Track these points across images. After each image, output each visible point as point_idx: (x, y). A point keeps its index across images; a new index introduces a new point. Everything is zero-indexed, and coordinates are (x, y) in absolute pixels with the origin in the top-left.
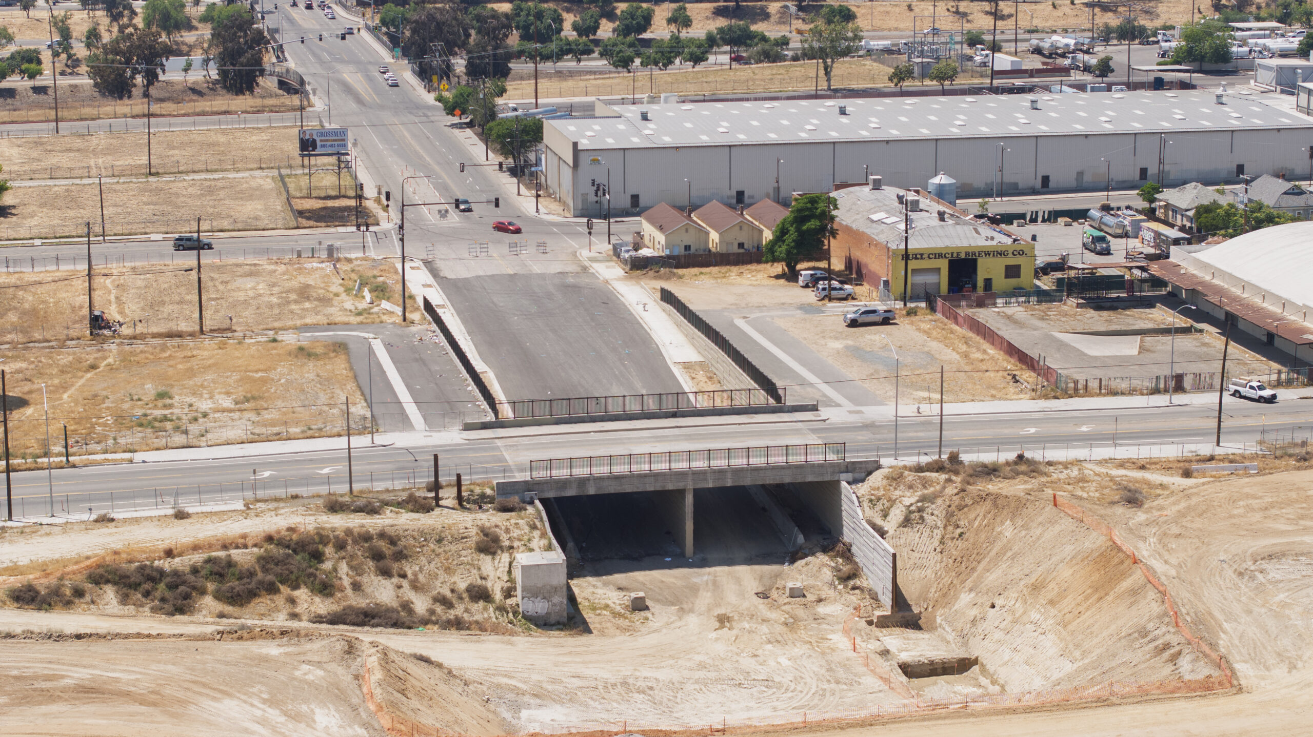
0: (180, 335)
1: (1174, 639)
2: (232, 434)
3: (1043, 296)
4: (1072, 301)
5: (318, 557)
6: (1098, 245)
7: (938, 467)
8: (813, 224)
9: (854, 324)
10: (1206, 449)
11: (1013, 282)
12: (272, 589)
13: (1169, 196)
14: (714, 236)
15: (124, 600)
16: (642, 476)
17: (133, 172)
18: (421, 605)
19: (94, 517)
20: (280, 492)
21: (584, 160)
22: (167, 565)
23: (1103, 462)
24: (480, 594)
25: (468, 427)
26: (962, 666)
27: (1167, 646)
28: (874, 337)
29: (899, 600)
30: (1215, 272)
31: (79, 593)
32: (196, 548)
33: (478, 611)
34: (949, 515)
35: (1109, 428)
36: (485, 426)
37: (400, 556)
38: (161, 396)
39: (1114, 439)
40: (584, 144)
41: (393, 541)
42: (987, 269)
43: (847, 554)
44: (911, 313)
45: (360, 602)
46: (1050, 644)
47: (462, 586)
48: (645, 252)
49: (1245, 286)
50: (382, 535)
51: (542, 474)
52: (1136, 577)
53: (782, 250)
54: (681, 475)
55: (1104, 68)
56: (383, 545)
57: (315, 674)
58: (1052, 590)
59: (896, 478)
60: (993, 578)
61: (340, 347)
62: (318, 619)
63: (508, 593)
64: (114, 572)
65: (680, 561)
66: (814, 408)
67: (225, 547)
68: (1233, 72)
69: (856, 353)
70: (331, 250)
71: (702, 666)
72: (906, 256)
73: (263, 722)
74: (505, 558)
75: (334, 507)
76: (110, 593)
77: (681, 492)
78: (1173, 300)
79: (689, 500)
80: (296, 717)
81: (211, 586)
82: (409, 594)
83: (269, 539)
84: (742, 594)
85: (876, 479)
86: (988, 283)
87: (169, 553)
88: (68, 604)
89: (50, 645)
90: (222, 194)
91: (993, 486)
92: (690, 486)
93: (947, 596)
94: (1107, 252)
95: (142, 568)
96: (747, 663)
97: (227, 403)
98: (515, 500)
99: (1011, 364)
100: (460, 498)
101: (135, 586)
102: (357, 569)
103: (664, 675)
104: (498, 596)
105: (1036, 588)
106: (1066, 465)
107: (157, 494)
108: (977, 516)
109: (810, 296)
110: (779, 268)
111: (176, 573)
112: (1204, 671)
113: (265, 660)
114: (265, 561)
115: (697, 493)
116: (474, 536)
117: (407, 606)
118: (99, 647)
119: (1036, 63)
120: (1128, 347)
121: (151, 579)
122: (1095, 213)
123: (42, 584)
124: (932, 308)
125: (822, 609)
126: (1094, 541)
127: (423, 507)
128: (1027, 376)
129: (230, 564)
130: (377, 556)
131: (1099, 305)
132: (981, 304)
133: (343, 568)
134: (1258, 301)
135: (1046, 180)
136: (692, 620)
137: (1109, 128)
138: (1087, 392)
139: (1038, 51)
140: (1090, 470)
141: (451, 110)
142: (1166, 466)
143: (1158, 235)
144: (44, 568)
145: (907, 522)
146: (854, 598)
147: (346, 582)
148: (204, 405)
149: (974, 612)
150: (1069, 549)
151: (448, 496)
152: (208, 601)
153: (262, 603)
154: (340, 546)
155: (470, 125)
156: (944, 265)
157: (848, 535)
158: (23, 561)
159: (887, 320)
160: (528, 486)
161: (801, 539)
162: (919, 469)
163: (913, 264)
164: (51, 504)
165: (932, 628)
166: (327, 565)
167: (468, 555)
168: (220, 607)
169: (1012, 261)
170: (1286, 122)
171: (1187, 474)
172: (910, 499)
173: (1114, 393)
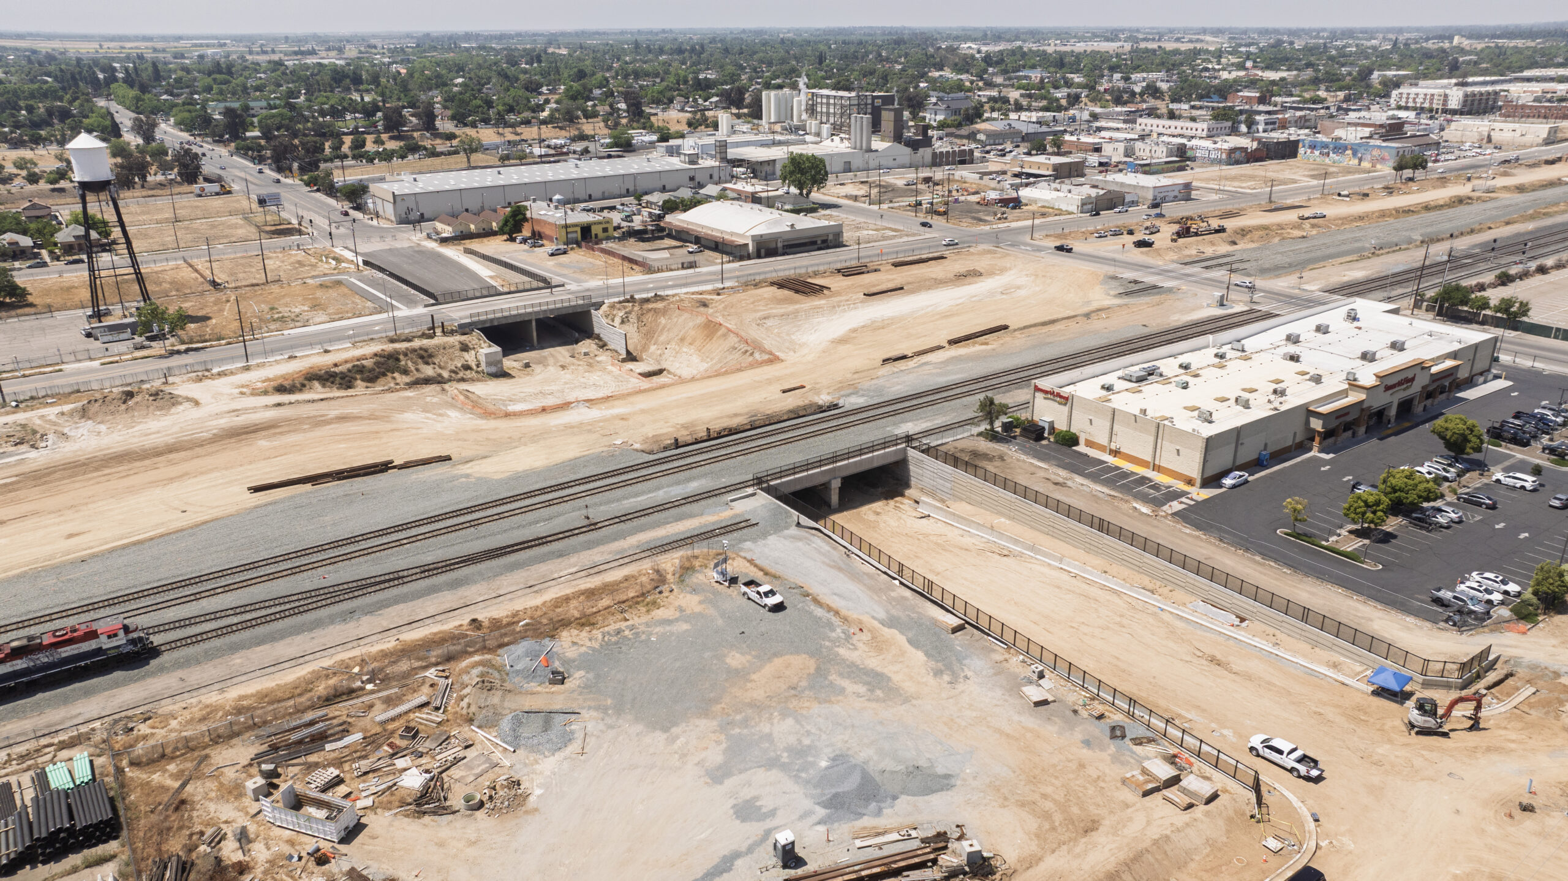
0: (257, 285)
1: (749, 348)
2: (318, 320)
3: (620, 239)
4: (632, 240)
5: (398, 360)
6: (628, 218)
7: (627, 301)
8: (520, 217)
9: (552, 255)
10: (720, 286)
11: (606, 234)
12: (384, 375)
13: (646, 198)
14: (472, 227)
15: (324, 386)
16: (515, 316)
17: (167, 220)
18: (446, 374)
19: (286, 356)
20: (366, 338)
21: (398, 200)
22: (337, 370)
23: (687, 293)
24: (467, 367)
25: (426, 306)
26: (660, 372)
27: (746, 351)
28: (562, 259)
29: (628, 352)
30: (689, 223)
31: (304, 385)
32: (346, 362)
33: (468, 374)
34: (638, 318)
35: (684, 281)
36: (433, 305)
37: (431, 356)
38: (272, 309)
39: (685, 285)
40: (396, 193)
41: (426, 350)
42: (595, 230)
43: (598, 337)
44: (572, 249)
45: (422, 376)
46: (695, 359)
47: (459, 365)
48: (444, 235)
49: (703, 226)
50: (421, 349)
51: (475, 319)
52: (722, 331)
53: (507, 229)
54: (530, 313)
55: (586, 151)
56: (422, 352)
57: (435, 400)
58: (689, 340)
59: (612, 306)
60: (662, 338)
61: (339, 283)
62: (407, 384)
63: (478, 366)
64: (317, 375)
65: (532, 348)
66: (563, 285)
67: (358, 360)
68: (634, 151)
69: (561, 265)
70: (298, 246)
71: (566, 383)
72: (566, 226)
73: (428, 418)
74: (473, 352)
75: (392, 341)
76: (316, 384)
77: (530, 321)
78: (670, 236)
79: (534, 323)
80: (441, 415)
81: (358, 377)
82: (440, 371)
83: (376, 355)
84: (564, 357)
85: (604, 308)
86: (596, 235)
87: (336, 365)
88: (300, 390)
89: (310, 405)
90: (221, 227)
91: (651, 306)
92: (534, 318)
93: (645, 348)
94: (632, 221)
95: (327, 372)
96: (582, 380)
97: (306, 308)
98: (467, 330)
99: (626, 264)
100: (443, 331)
101: (327, 380)
102: (415, 363)
103: (554, 388)
104: (475, 367)
105: (682, 340)
106: (673, 296)
107: (311, 345)
108: (649, 317)
109: (526, 247)
110: (505, 237)
111: (341, 373)
112: (766, 357)
113: (409, 398)
114: (377, 364)
115: (538, 321)
116: (458, 346)
117: (440, 375)
118: (332, 402)
119: (552, 152)
120: (665, 254)
121: (332, 376)
122: (619, 207)
123: (286, 383)
124: (579, 246)
125: (598, 359)
126: (701, 320)
127: (431, 337)
128: (634, 267)
129: (364, 367)
130: (422, 357)
131: (643, 240)
132: (597, 244)
133: (410, 364)
134: (710, 232)
135: (590, 196)
136: (551, 369)
137: (611, 173)
138: (662, 271)
139: (549, 146)
140: (683, 297)
141: (308, 184)
142: (709, 293)
143: (650, 213)
144: (283, 377)
145: (623, 322)
146: (608, 353)
147: (413, 368)
148: (297, 310)
149: (659, 352)
150: (691, 324)
151: (439, 331)
152: (359, 382)
153: (382, 380)
154: (406, 355)
155: (318, 190)
156: (578, 229)
157: (596, 331)
158: (271, 376)
159: (565, 253)
160: (470, 324)
161: (577, 335)
162: (620, 302)
163: (569, 230)
164: (266, 353)
165: (642, 360)
166: (403, 363)
167: (458, 353)
168: (365, 384)
169: (605, 226)
170: (678, 167)
171: (718, 294)
172: (621, 314)
173: (671, 270)
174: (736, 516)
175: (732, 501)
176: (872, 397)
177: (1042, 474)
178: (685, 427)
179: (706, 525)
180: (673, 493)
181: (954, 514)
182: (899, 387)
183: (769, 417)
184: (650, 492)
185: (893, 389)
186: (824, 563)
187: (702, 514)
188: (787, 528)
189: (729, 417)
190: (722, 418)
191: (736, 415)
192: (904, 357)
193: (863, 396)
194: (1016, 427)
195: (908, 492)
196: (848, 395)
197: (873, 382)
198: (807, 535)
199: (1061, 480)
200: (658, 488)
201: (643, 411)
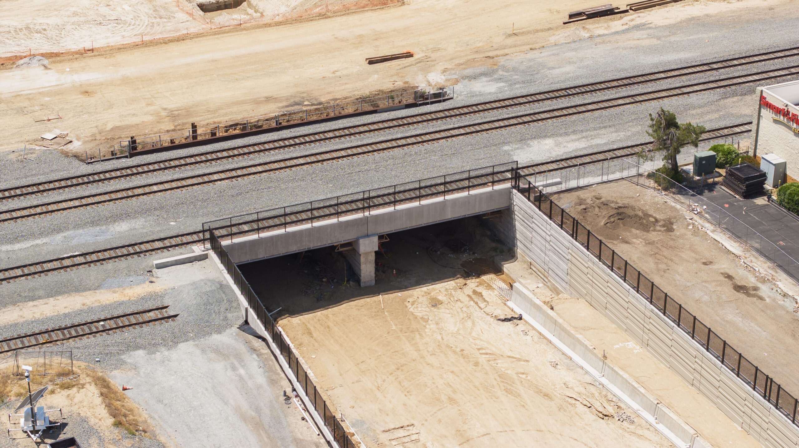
71: (75, 14)
96: (104, 10)
103: (52, 21)
174: (152, 296)
175: (159, 267)
176: (512, 84)
177: (724, 265)
178: (173, 115)
179: (91, 310)
180: (75, 242)
181: (555, 322)
182: (568, 68)
183: (321, 107)
184: (42, 234)
185: (556, 72)
186: (237, 409)
187: (98, 287)
188: (219, 330)
189: (257, 102)
190: (243, 102)
191: (268, 99)
192: (609, 12)
193: (500, 80)
194: (721, 166)
195: (507, 267)
196: (474, 77)
197: (531, 55)
198: (242, 348)
199: (751, 281)
200: (58, 230)
201: (126, 81)
